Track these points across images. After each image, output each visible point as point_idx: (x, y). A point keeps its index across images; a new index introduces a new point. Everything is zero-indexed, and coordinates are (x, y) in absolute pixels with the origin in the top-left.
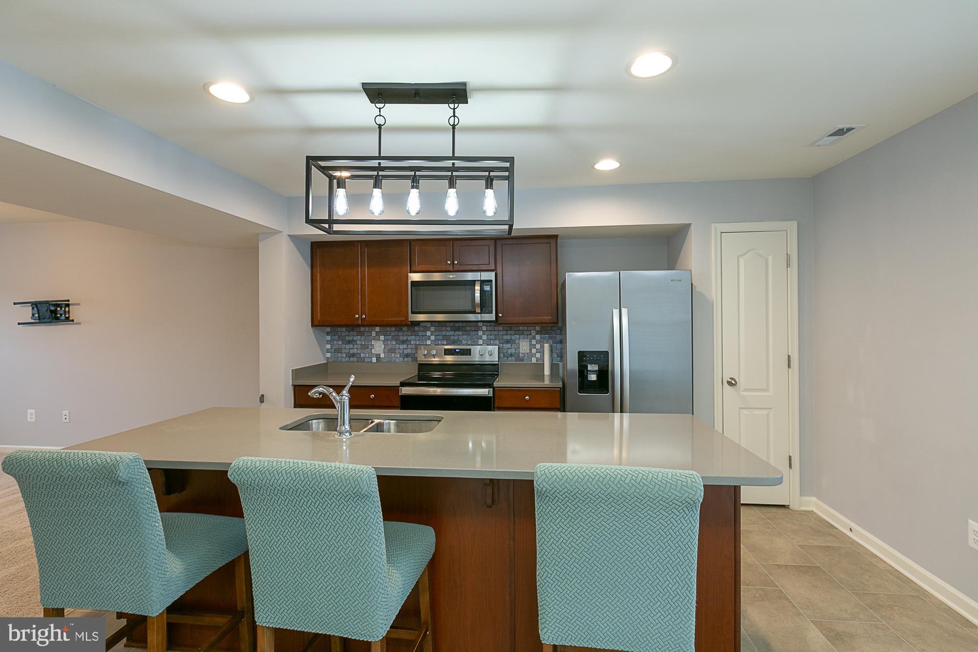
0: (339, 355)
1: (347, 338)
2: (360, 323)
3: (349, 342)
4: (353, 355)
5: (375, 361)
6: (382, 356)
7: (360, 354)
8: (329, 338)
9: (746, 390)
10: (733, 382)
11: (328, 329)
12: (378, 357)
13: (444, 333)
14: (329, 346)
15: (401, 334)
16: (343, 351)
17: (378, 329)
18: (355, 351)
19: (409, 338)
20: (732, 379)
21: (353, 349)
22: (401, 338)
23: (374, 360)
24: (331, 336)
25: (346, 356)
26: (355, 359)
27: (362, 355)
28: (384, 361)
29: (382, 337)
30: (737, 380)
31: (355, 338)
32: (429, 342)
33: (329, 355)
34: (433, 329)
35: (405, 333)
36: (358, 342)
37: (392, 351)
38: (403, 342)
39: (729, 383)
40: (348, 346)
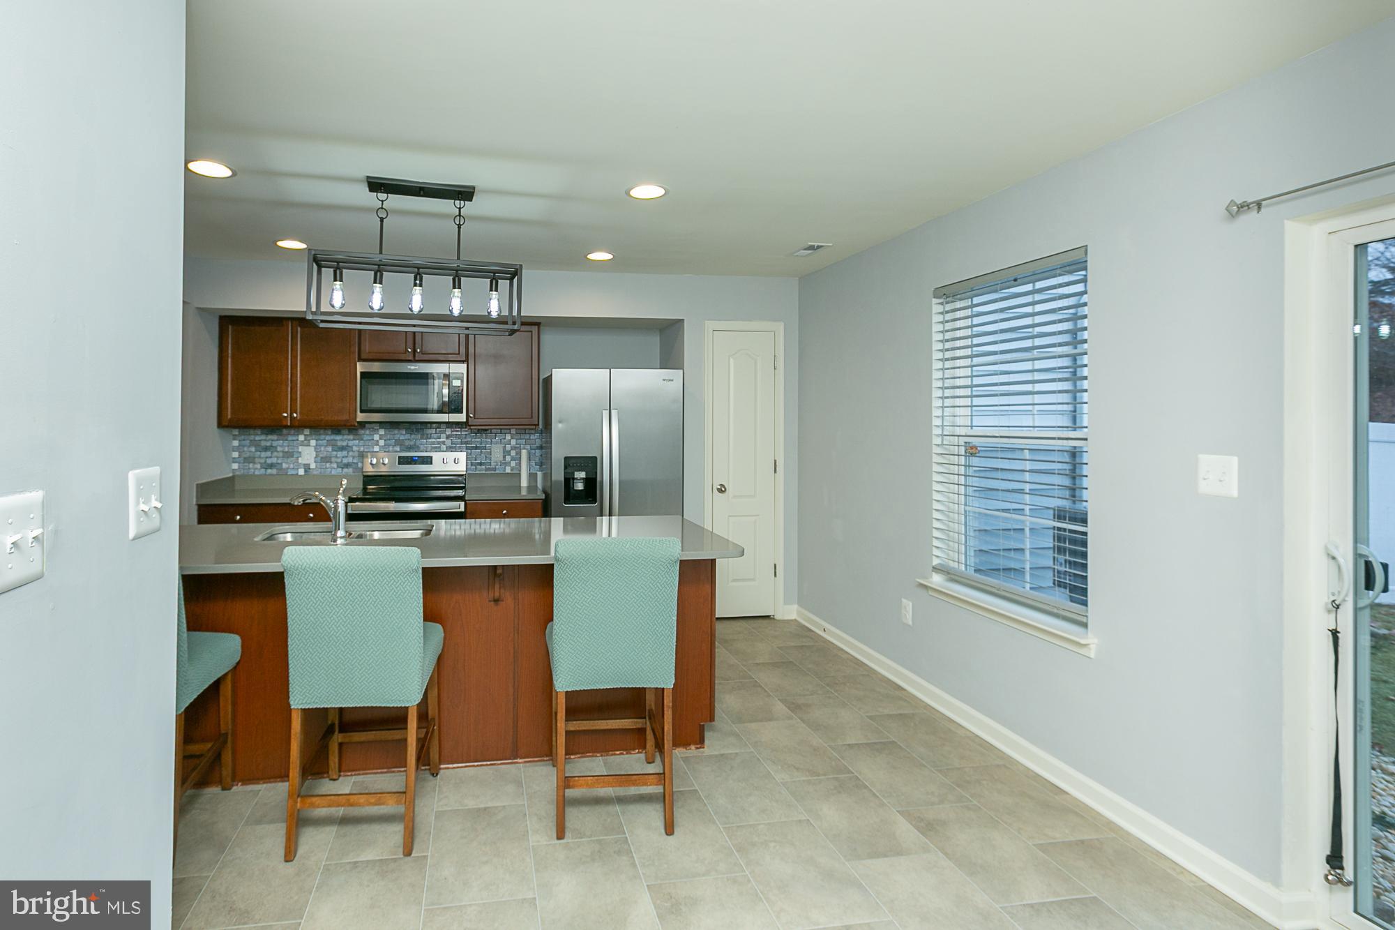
0: (251, 465)
1: (263, 444)
2: (289, 424)
3: (266, 449)
4: (271, 466)
5: (303, 474)
6: (313, 466)
7: (281, 464)
8: (236, 443)
9: (735, 497)
10: (723, 489)
11: (236, 432)
12: (307, 468)
13: (397, 437)
14: (236, 455)
15: (338, 437)
16: (257, 460)
17: (307, 432)
18: (274, 460)
19: (351, 443)
20: (722, 485)
21: (271, 457)
22: (339, 444)
23: (301, 472)
24: (240, 441)
25: (262, 467)
26: (274, 471)
27: (284, 466)
28: (315, 473)
29: (313, 443)
30: (726, 487)
31: (275, 444)
32: (376, 449)
33: (235, 466)
34: (382, 432)
35: (346, 437)
36: (279, 449)
37: (326, 460)
38: (342, 449)
39: (720, 491)
40: (263, 454)
